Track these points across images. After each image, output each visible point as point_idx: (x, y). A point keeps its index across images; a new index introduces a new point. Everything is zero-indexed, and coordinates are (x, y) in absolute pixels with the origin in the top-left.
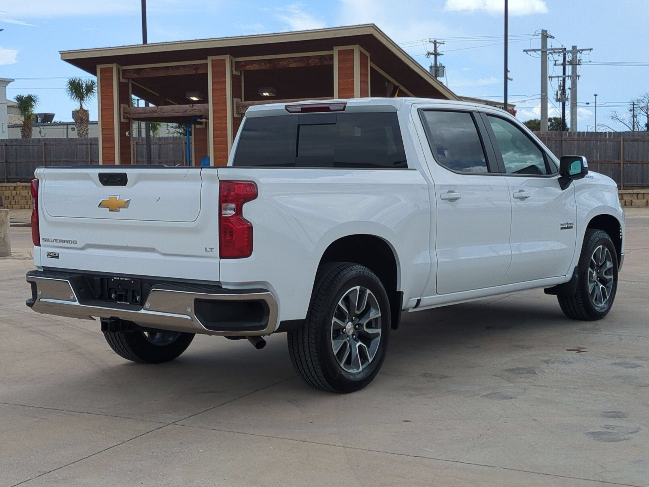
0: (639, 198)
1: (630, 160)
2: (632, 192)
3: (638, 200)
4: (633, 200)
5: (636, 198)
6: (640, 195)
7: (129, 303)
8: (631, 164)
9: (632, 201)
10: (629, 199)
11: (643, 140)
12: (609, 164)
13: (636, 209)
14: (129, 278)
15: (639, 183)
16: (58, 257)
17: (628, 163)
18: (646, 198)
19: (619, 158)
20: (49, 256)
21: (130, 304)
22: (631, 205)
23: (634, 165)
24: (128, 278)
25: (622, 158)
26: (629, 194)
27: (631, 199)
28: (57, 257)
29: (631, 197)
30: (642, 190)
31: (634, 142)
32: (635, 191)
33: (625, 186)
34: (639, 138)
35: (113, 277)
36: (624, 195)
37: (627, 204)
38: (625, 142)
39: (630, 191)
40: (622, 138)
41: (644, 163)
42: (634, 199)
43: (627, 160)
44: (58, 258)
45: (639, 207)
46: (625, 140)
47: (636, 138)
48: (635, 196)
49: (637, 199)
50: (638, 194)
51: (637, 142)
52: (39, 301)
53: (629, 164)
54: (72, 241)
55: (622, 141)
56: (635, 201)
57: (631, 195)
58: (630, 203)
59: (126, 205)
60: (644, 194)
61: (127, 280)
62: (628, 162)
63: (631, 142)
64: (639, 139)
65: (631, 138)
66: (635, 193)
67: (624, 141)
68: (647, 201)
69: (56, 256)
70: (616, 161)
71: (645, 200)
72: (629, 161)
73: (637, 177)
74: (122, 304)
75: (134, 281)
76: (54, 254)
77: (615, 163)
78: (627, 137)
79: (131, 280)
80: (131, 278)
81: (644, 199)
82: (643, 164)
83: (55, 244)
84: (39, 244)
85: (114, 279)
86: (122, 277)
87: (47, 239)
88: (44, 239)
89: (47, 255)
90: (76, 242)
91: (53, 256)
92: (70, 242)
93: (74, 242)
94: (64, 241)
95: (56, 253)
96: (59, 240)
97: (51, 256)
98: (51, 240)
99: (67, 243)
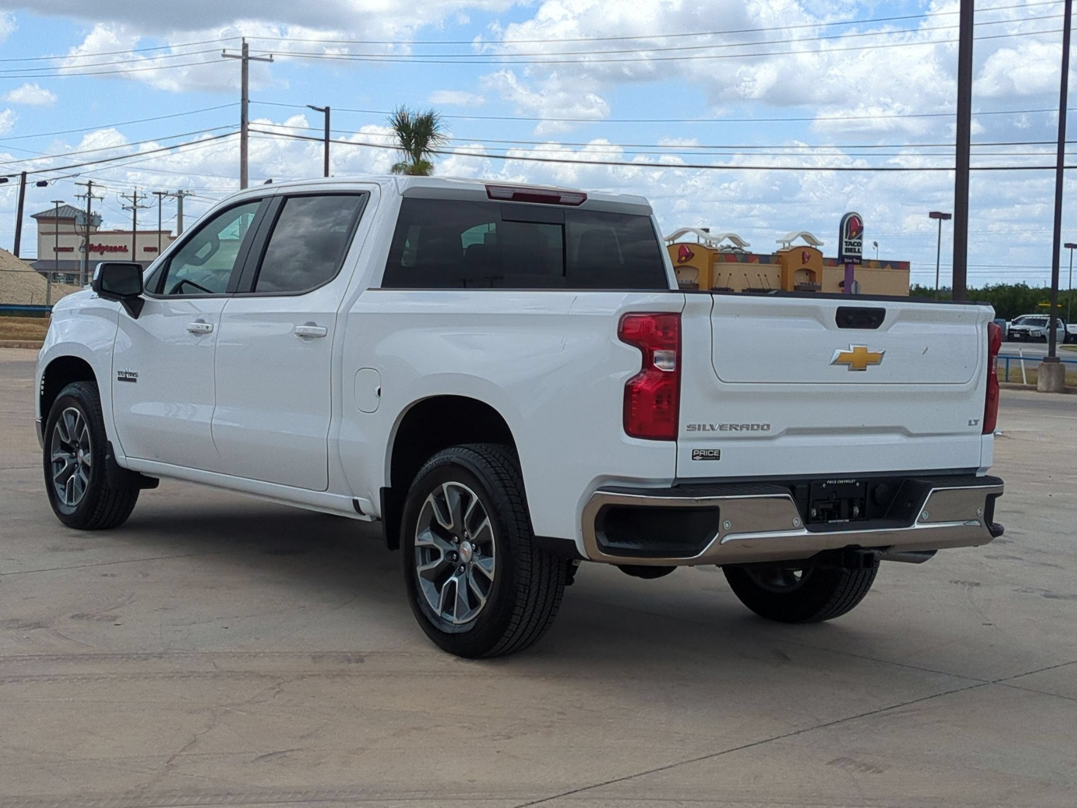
7: (848, 521)
14: (853, 479)
16: (719, 457)
20: (698, 458)
21: (850, 521)
24: (851, 479)
28: (718, 458)
35: (825, 480)
44: (719, 459)
52: (721, 541)
54: (758, 426)
59: (876, 359)
61: (849, 481)
69: (714, 456)
74: (837, 523)
75: (860, 483)
76: (711, 453)
79: (856, 483)
80: (855, 479)
83: (719, 433)
84: (674, 438)
85: (826, 484)
86: (841, 479)
87: (699, 426)
88: (691, 428)
89: (693, 456)
90: (768, 426)
91: (708, 456)
92: (755, 427)
93: (763, 426)
94: (742, 427)
95: (714, 450)
96: (729, 426)
97: (704, 458)
98: (709, 428)
99: (748, 429)
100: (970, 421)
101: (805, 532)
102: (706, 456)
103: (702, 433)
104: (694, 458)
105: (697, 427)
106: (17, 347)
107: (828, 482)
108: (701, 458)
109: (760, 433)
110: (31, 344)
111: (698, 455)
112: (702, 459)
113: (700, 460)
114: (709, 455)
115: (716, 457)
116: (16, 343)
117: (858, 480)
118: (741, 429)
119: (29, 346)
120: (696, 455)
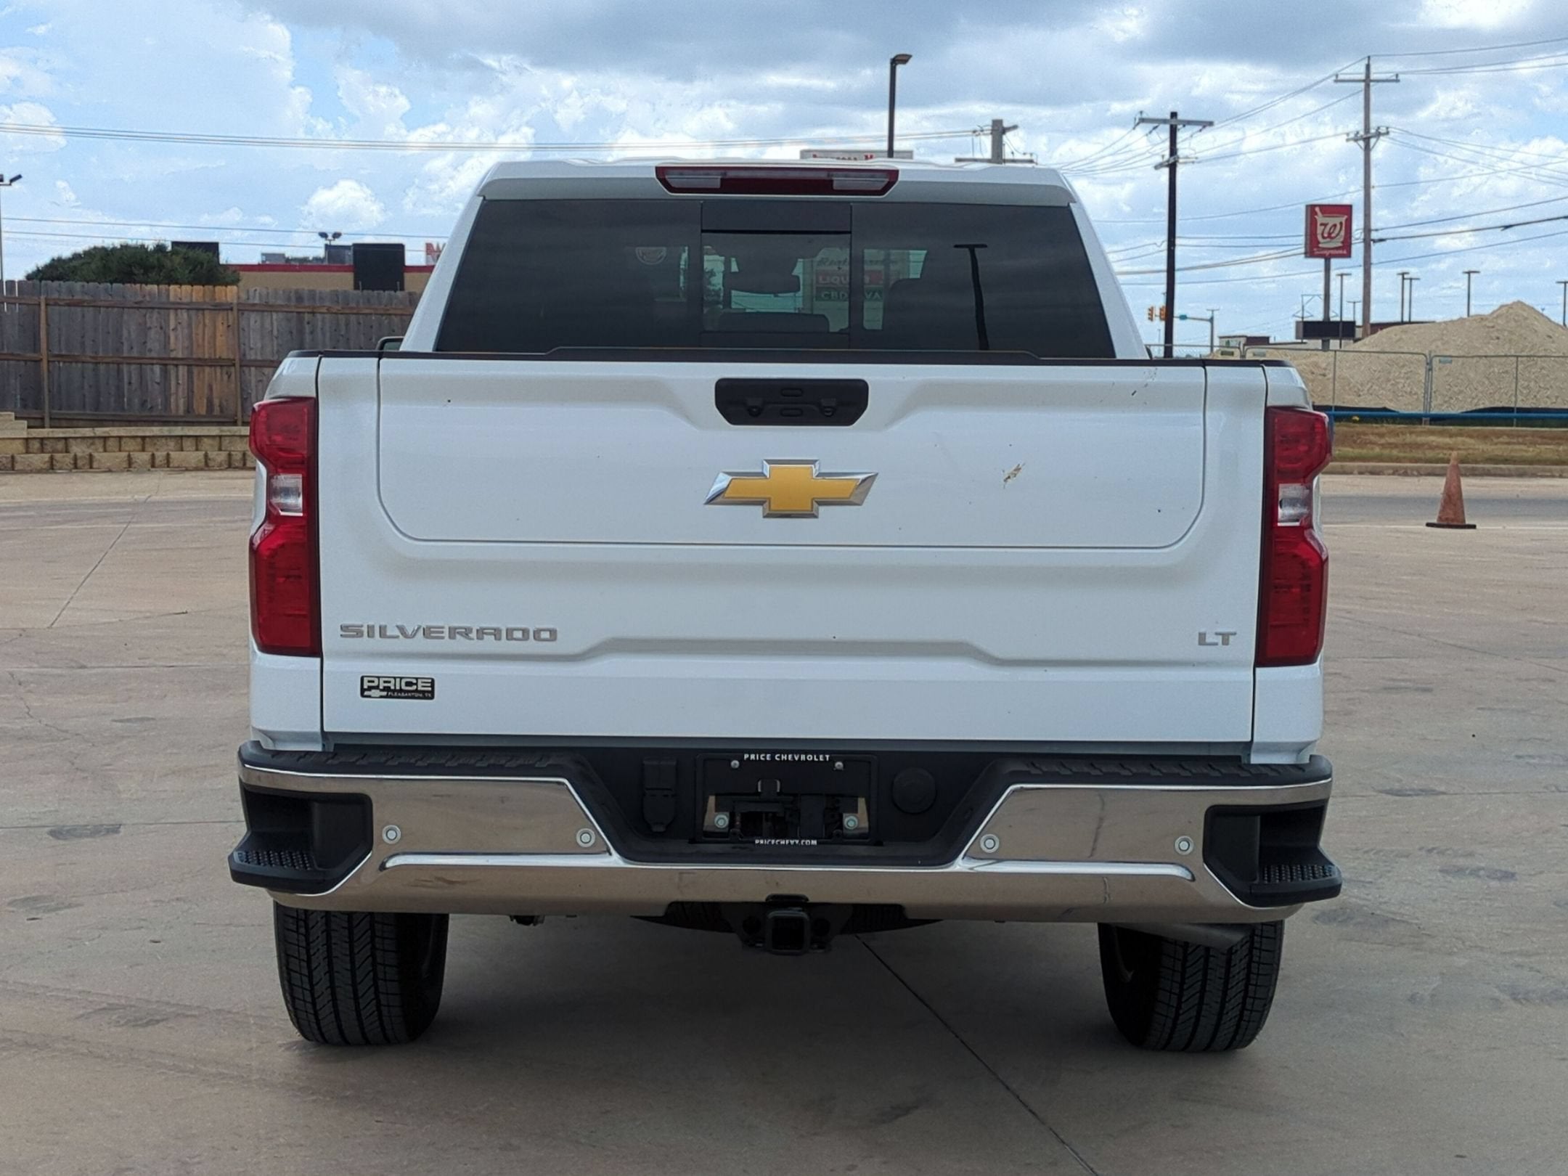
0: (108, 449)
1: (63, 353)
2: (92, 435)
3: (105, 454)
4: (95, 454)
5: (101, 450)
6: (110, 443)
7: (814, 842)
8: (67, 364)
9: (91, 455)
10: (84, 452)
11: (92, 304)
12: (11, 362)
13: (103, 476)
14: (824, 753)
15: (88, 412)
16: (432, 692)
17: (59, 362)
18: (127, 449)
19: (36, 348)
20: (374, 693)
21: (819, 843)
22: (91, 467)
23: (74, 364)
24: (817, 753)
25: (44, 346)
26: (83, 438)
27: (90, 451)
28: (428, 695)
29: (88, 447)
30: (115, 429)
31: (73, 308)
32: (100, 431)
33: (55, 419)
34: (87, 298)
35: (738, 754)
36: (71, 440)
37: (80, 463)
38: (50, 308)
39: (87, 432)
40: (43, 297)
41: (99, 360)
42: (96, 450)
43: (56, 353)
44: (432, 698)
45: (110, 471)
46: (51, 303)
47: (78, 297)
48: (99, 444)
49: (105, 451)
50: (105, 439)
51: (79, 309)
52: (383, 867)
53: (61, 364)
54: (525, 631)
55: (43, 307)
56: (100, 456)
57: (90, 441)
58: (88, 461)
59: (856, 492)
60: (120, 438)
61: (813, 759)
62: (59, 359)
63: (66, 308)
64: (84, 301)
65: (66, 298)
66: (99, 437)
67: (47, 305)
68: (129, 456)
69: (416, 691)
70: (30, 355)
71: (125, 454)
72: (62, 356)
73: (84, 396)
74: (782, 845)
75: (843, 762)
76: (408, 684)
77: (26, 361)
78: (56, 296)
79: (832, 761)
80: (829, 752)
81: (120, 451)
82: (97, 363)
83: (420, 643)
84: (314, 650)
85: (741, 760)
86: (787, 752)
87: (371, 628)
88: (350, 631)
89: (363, 690)
90: (553, 633)
91: (401, 690)
92: (518, 634)
93: (537, 633)
94: (481, 633)
95: (417, 679)
96: (446, 631)
97: (390, 693)
98: (397, 632)
99: (498, 637)
100: (1202, 637)
101: (614, 860)
102: (395, 691)
103: (377, 643)
104: (366, 693)
105: (365, 629)
106: (1389, 474)
107: (746, 756)
108: (384, 693)
109: (531, 646)
110: (1412, 469)
111: (377, 687)
112: (386, 697)
113: (381, 697)
114: (404, 687)
115: (423, 692)
116: (1388, 468)
117: (836, 755)
118: (480, 638)
119: (1409, 472)
120: (370, 688)
